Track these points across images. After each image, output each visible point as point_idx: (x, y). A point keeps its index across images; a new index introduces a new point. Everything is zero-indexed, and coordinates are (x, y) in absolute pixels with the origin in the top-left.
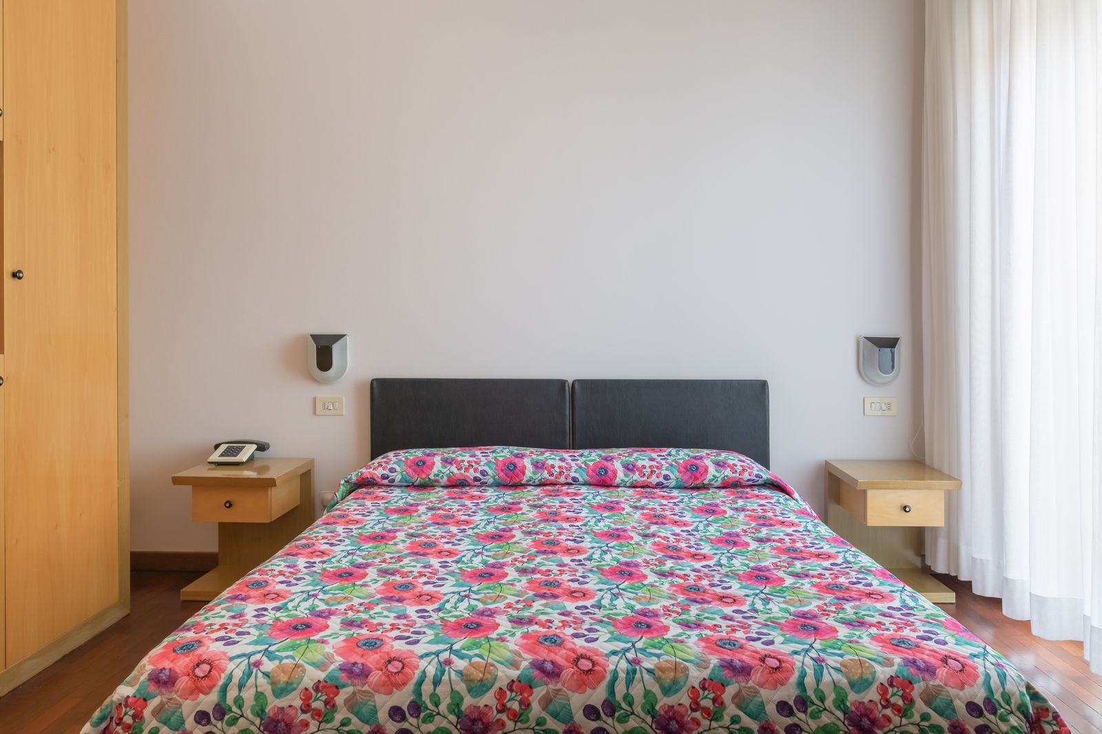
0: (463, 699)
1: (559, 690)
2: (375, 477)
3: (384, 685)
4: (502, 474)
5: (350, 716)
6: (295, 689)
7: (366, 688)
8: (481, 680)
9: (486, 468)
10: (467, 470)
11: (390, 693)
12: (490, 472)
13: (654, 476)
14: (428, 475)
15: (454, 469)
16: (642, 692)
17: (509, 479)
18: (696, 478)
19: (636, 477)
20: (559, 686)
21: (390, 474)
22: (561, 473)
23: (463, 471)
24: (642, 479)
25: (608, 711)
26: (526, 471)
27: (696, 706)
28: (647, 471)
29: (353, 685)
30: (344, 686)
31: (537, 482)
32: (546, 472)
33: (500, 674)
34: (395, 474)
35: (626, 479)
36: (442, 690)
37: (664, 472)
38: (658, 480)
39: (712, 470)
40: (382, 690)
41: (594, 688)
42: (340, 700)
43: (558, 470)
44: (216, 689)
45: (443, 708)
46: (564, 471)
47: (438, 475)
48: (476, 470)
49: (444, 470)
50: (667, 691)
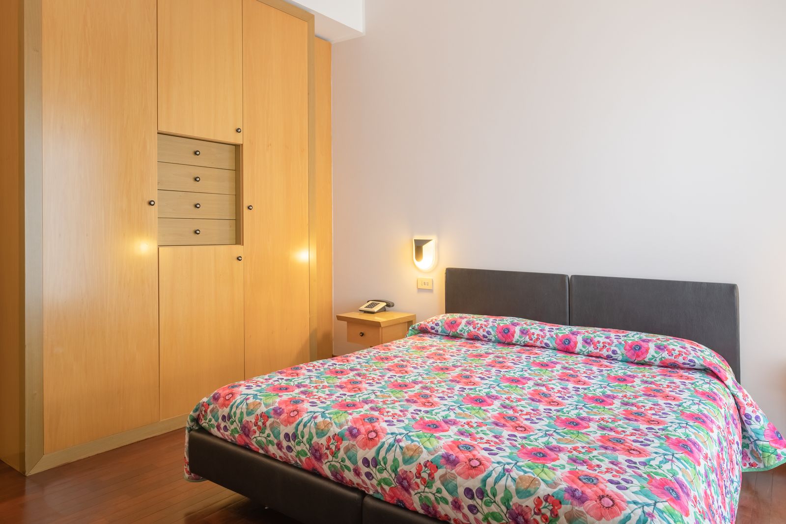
0: (313, 438)
1: (354, 445)
2: (427, 327)
3: (285, 421)
4: (500, 335)
5: (271, 433)
6: (253, 414)
7: (278, 421)
8: (322, 430)
9: (490, 330)
10: (479, 329)
11: (286, 426)
12: (492, 333)
13: (605, 350)
14: (456, 330)
15: (471, 328)
16: (392, 458)
17: (504, 339)
18: (638, 356)
19: (591, 348)
20: (354, 443)
21: (436, 327)
22: (537, 339)
23: (476, 330)
24: (596, 351)
25: (374, 464)
26: (515, 335)
27: (418, 475)
28: (600, 345)
29: (274, 418)
30: (271, 417)
31: (523, 344)
32: (528, 337)
33: (332, 429)
34: (438, 327)
35: (584, 350)
36: (306, 430)
37: (613, 348)
38: (607, 353)
39: (652, 351)
40: (284, 423)
41: (370, 449)
42: (268, 423)
43: (536, 337)
44: (229, 407)
45: (305, 440)
46: (540, 338)
47: (461, 331)
48: (484, 330)
49: (465, 328)
50: (406, 462)
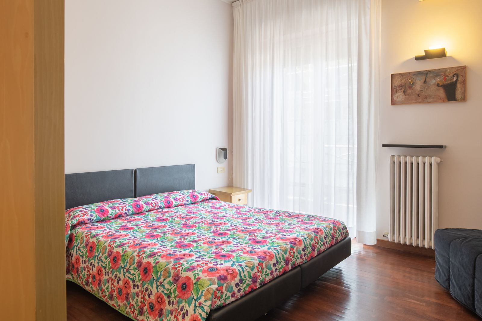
0: (284, 256)
1: (297, 247)
2: (85, 220)
3: (270, 259)
4: (135, 209)
5: (267, 270)
6: (255, 267)
7: (267, 261)
8: (285, 250)
9: (129, 208)
10: (122, 210)
11: (272, 260)
12: (131, 209)
13: (184, 201)
14: (107, 215)
15: (117, 210)
16: (308, 242)
17: (137, 211)
18: (196, 200)
19: (179, 202)
20: (297, 246)
21: (92, 217)
22: (156, 205)
23: (121, 211)
24: (181, 203)
25: (305, 249)
26: (144, 207)
27: (315, 242)
28: (181, 200)
29: (265, 261)
30: (263, 262)
31: (147, 210)
32: (151, 206)
33: (287, 247)
34: (94, 217)
35: (176, 204)
36: (280, 255)
37: (187, 199)
38: (185, 202)
39: (199, 196)
40: (270, 260)
41: (302, 244)
42: (264, 266)
43: (155, 204)
44: (238, 275)
45: (282, 260)
46: (156, 204)
47: (111, 214)
48: (126, 209)
49: (113, 212)
50: (311, 241)
